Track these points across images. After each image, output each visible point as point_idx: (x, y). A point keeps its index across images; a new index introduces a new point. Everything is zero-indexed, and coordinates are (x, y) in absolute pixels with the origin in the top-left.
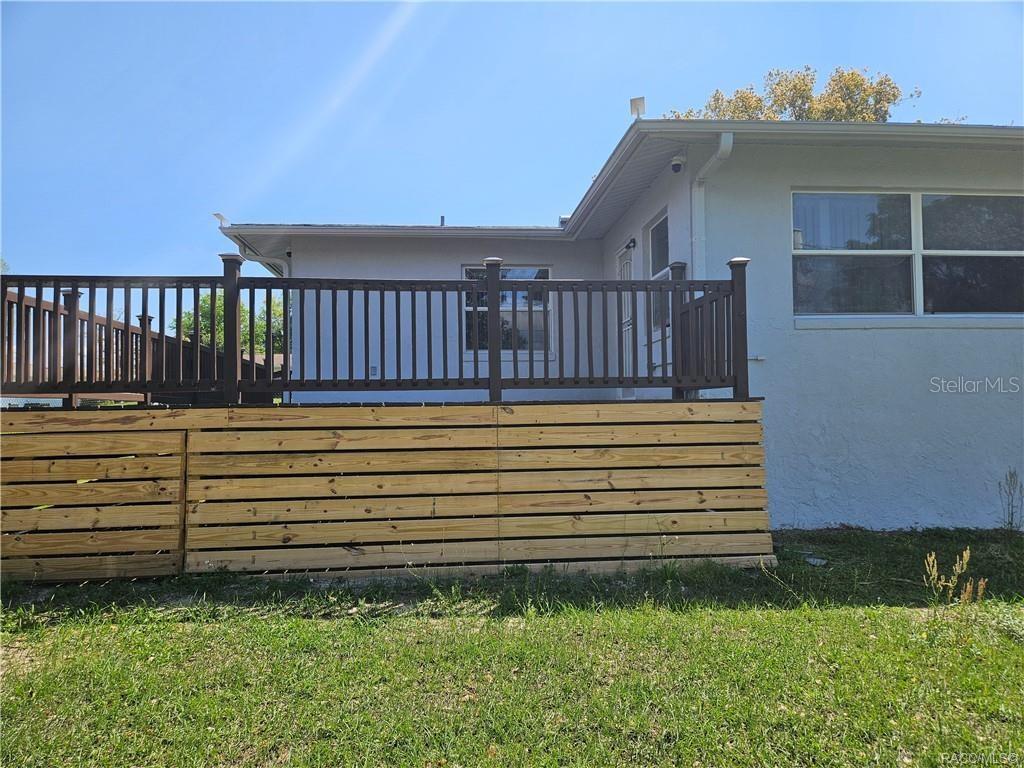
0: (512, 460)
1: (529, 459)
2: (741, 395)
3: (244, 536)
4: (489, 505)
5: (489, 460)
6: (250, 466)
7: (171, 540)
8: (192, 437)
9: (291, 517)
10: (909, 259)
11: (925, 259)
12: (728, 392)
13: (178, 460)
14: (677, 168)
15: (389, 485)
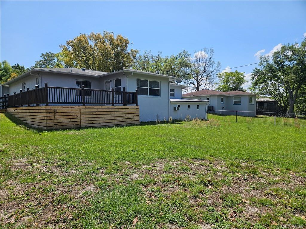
0: (116, 113)
1: (118, 113)
2: (137, 105)
3: (88, 122)
4: (113, 118)
5: (113, 113)
6: (88, 114)
7: (79, 123)
8: (81, 110)
9: (93, 120)
10: (148, 88)
11: (149, 89)
12: (135, 105)
13: (79, 113)
14: (124, 74)
15: (103, 116)
